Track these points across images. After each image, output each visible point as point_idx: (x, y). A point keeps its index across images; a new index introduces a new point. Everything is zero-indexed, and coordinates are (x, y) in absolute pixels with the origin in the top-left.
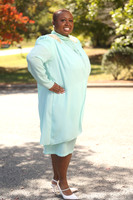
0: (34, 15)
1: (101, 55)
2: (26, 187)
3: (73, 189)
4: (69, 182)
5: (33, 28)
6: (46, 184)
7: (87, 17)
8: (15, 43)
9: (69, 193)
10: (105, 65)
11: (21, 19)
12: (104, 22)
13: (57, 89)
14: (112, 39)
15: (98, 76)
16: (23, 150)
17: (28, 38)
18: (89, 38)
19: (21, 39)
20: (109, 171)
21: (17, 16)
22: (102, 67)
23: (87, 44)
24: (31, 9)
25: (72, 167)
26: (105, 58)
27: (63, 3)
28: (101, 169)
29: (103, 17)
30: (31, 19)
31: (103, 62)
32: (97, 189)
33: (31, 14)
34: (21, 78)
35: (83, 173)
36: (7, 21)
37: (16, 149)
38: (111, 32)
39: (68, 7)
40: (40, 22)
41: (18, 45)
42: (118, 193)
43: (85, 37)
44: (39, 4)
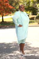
0: (15, 6)
1: (34, 17)
2: (13, 53)
3: (25, 53)
4: (24, 52)
5: (14, 10)
6: (18, 52)
7: (30, 6)
8: (9, 14)
9: (24, 54)
10: (35, 20)
11: (11, 7)
12: (35, 7)
13: (20, 26)
14: (37, 12)
15: (34, 23)
16: (12, 44)
17: (13, 13)
18: (31, 12)
19: (11, 13)
20: (35, 49)
21: (10, 6)
22: (34, 21)
23: (30, 14)
24: (14, 4)
25: (25, 48)
26: (35, 18)
27: (23, 2)
28: (33, 48)
29: (35, 6)
30: (14, 7)
31: (35, 19)
32: (32, 53)
33: (14, 6)
34: (11, 24)
35: (28, 49)
36: (7, 8)
37: (10, 44)
38: (37, 10)
39: (24, 3)
40: (16, 8)
41: (10, 15)
42: (38, 54)
43: (30, 12)
44: (16, 3)
